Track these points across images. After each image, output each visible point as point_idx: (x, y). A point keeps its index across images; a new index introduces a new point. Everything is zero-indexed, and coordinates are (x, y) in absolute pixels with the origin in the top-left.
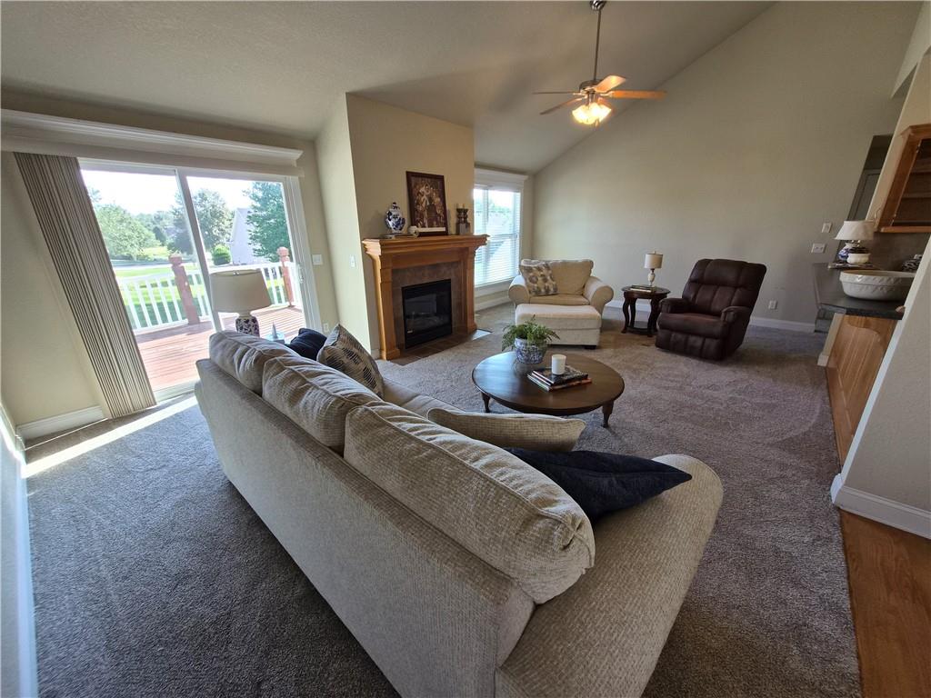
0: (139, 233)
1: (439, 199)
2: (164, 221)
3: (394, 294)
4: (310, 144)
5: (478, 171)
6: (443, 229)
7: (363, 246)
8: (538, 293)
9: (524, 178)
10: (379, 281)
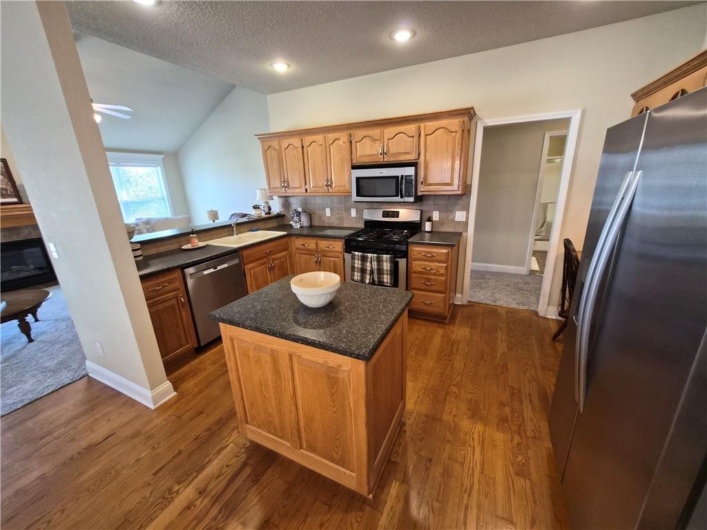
6: (15, 200)
9: (162, 156)
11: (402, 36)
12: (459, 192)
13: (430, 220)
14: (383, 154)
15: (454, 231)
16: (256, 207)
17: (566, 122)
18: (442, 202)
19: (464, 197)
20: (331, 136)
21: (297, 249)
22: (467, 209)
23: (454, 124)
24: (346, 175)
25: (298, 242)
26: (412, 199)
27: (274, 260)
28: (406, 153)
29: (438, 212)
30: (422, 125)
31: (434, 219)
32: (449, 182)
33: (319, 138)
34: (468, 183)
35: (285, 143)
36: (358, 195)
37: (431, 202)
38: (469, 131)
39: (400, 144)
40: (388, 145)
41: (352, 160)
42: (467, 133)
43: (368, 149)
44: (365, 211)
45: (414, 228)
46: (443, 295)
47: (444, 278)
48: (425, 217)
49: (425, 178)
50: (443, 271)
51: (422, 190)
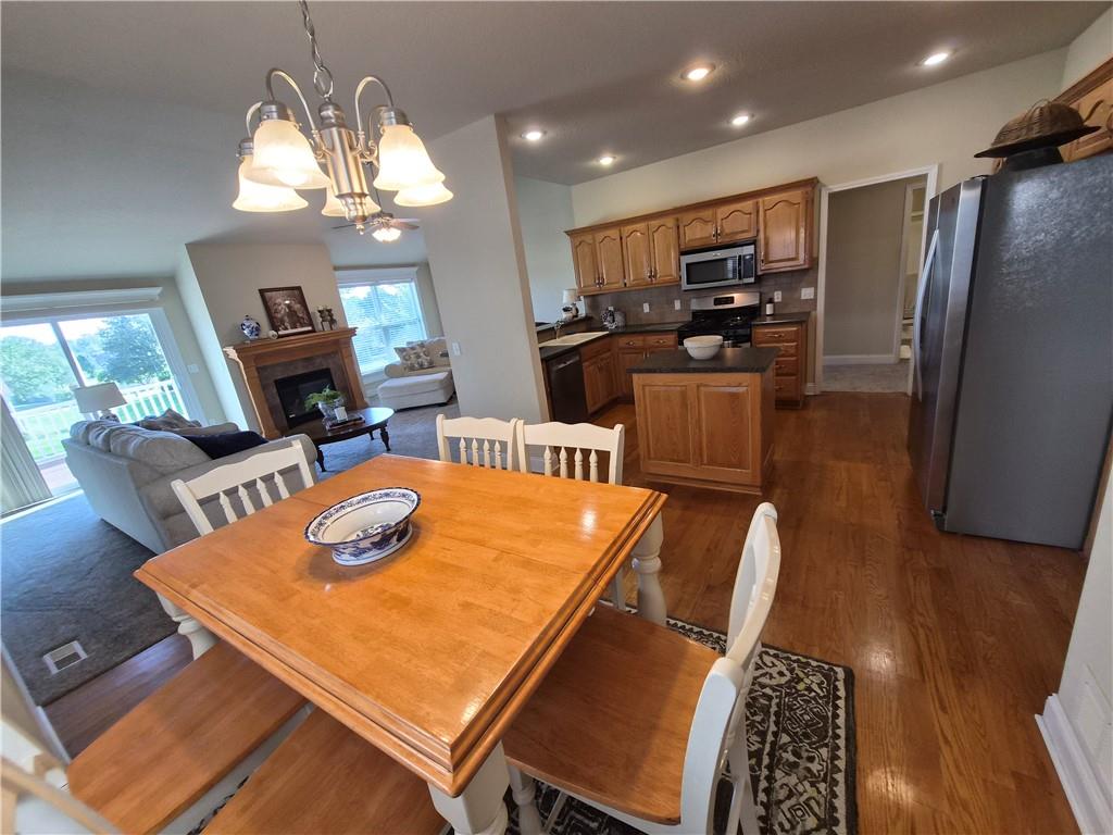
0: (54, 366)
1: (298, 306)
2: (92, 345)
3: (264, 387)
4: (169, 282)
5: (339, 274)
6: (310, 328)
7: (225, 353)
8: (412, 368)
9: (415, 269)
10: (245, 378)
11: (741, 121)
12: (806, 266)
13: (771, 301)
14: (717, 235)
15: (802, 310)
16: (566, 310)
17: (924, 177)
18: (784, 280)
19: (811, 272)
20: (654, 223)
21: (620, 349)
22: (814, 284)
23: (796, 196)
24: (673, 262)
25: (623, 341)
26: (752, 280)
27: (602, 360)
28: (743, 232)
29: (780, 293)
30: (760, 200)
31: (776, 300)
32: (794, 256)
33: (641, 226)
34: (815, 255)
35: (600, 236)
36: (689, 282)
37: (771, 282)
38: (813, 201)
39: (735, 222)
40: (722, 226)
41: (679, 246)
42: (811, 204)
43: (697, 232)
44: (694, 301)
45: (752, 312)
46: (794, 378)
47: (794, 358)
48: (766, 298)
49: (766, 254)
50: (792, 351)
51: (762, 268)
